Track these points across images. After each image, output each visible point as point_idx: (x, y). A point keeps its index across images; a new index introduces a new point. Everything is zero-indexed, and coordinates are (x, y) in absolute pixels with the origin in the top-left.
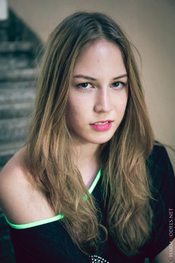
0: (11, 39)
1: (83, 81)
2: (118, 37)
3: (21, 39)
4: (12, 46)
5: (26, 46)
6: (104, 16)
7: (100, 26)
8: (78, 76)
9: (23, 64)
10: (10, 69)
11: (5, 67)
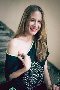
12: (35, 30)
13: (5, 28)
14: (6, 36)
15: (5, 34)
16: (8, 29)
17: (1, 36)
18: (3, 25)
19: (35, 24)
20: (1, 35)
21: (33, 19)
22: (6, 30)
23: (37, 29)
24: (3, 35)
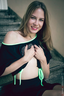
0: (9, 15)
1: (33, 17)
2: (44, 8)
3: (11, 15)
4: (10, 17)
5: (13, 16)
6: (42, 3)
7: (41, 5)
8: (32, 15)
9: (13, 21)
10: (9, 22)
11: (8, 22)
12: (35, 28)
13: (16, 17)
14: (17, 27)
15: (16, 25)
16: (19, 19)
17: (12, 28)
18: (14, 15)
19: (36, 22)
20: (11, 26)
21: (34, 16)
22: (17, 20)
23: (38, 28)
24: (14, 27)
